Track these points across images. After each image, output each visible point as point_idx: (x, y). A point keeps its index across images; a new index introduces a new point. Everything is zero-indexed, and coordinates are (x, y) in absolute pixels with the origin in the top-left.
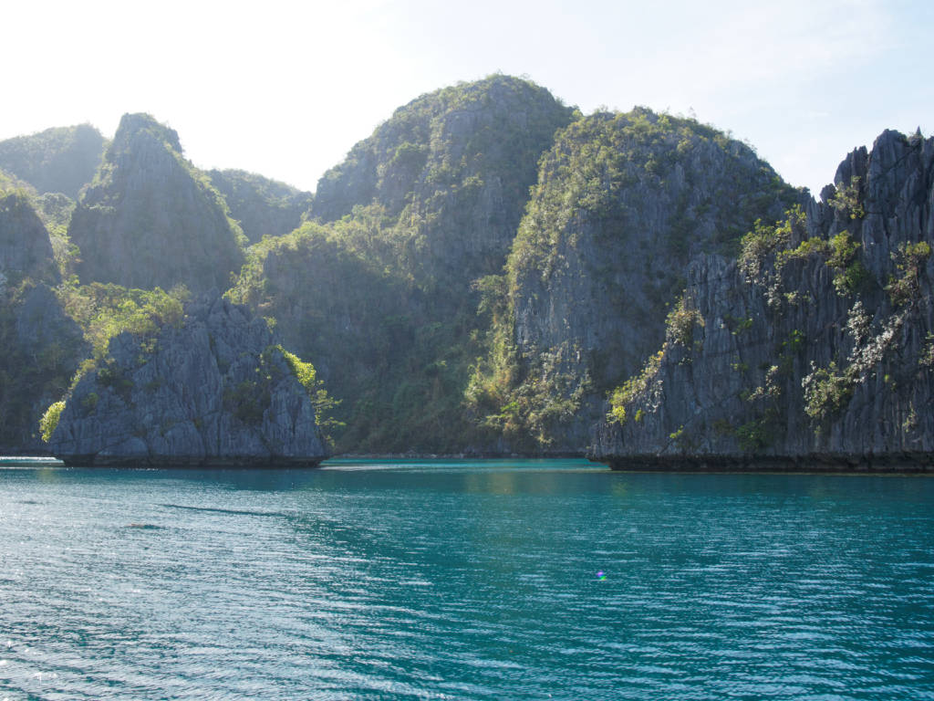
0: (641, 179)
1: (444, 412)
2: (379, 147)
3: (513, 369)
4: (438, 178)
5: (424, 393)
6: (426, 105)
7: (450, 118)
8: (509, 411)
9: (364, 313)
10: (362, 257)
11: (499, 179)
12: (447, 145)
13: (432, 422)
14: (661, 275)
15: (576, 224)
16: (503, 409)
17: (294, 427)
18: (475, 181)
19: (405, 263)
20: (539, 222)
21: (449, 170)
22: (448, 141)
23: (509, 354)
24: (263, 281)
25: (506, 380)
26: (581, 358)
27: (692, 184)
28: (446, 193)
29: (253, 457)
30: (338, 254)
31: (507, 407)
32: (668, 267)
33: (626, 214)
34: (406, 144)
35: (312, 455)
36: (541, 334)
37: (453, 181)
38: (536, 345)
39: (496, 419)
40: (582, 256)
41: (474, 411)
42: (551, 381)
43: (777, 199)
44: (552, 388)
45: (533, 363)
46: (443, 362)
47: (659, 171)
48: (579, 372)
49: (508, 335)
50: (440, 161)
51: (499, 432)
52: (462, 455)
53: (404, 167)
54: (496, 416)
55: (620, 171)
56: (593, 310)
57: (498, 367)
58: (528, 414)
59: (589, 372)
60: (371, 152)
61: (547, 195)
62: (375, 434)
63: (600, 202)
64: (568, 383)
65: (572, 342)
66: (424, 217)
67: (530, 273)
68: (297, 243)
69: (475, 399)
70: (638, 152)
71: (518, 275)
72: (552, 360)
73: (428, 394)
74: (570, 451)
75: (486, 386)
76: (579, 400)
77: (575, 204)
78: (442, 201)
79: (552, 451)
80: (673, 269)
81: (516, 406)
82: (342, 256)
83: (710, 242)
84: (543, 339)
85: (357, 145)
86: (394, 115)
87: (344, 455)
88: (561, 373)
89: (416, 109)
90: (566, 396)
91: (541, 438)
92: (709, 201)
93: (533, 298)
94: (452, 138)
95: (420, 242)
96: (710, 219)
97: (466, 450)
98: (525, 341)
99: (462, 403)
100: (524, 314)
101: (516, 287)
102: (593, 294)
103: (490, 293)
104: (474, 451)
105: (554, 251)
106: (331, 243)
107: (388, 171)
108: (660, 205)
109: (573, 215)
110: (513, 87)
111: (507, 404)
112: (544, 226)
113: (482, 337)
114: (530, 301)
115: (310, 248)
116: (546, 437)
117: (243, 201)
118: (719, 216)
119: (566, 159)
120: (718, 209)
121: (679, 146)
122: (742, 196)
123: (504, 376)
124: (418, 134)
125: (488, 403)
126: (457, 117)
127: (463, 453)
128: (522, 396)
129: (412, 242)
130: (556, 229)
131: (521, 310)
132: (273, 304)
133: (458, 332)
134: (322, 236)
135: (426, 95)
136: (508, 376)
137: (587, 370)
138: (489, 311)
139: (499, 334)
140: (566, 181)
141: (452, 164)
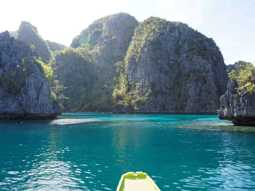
0: (166, 33)
1: (106, 100)
2: (89, 30)
3: (127, 87)
4: (105, 37)
5: (100, 94)
6: (102, 20)
7: (108, 22)
8: (126, 100)
9: (84, 72)
10: (83, 56)
11: (122, 37)
12: (107, 29)
13: (103, 103)
14: (172, 60)
15: (147, 45)
16: (124, 99)
17: (38, 97)
18: (115, 37)
19: (95, 59)
20: (135, 46)
21: (108, 35)
22: (108, 27)
23: (126, 83)
24: (55, 62)
25: (125, 91)
26: (148, 84)
27: (180, 35)
28: (107, 40)
29: (13, 114)
30: (77, 55)
31: (125, 99)
32: (174, 58)
33: (162, 43)
34: (96, 29)
35: (47, 113)
36: (135, 77)
37: (109, 37)
38: (134, 81)
39: (122, 102)
40: (148, 54)
41: (115, 100)
42: (139, 91)
43: (205, 40)
44: (139, 93)
45: (133, 86)
46: (106, 86)
47: (171, 31)
48: (147, 88)
49: (125, 78)
50: (106, 33)
51: (123, 106)
52: (112, 113)
53: (96, 35)
54: (122, 101)
55: (159, 31)
56: (152, 70)
57: (122, 87)
58: (132, 101)
59: (151, 88)
60: (87, 32)
61: (137, 38)
62: (86, 106)
63: (154, 39)
64: (144, 92)
65: (145, 80)
66: (101, 47)
67: (132, 60)
68: (65, 52)
69: (115, 96)
70: (164, 26)
71: (128, 61)
72: (139, 85)
73: (101, 95)
74: (145, 112)
75: (118, 93)
76: (147, 96)
77: (146, 40)
78: (106, 42)
79: (139, 112)
80: (176, 59)
81: (128, 98)
82: (78, 56)
83: (187, 51)
84: (136, 79)
85: (83, 30)
86: (93, 22)
87: (77, 112)
88: (142, 89)
89: (99, 21)
90: (143, 95)
91: (136, 108)
92: (185, 40)
93: (133, 67)
94: (109, 27)
95: (100, 53)
96: (186, 45)
97: (113, 111)
98: (130, 80)
99: (112, 97)
100: (130, 72)
101: (128, 64)
102: (152, 65)
103: (119, 66)
104: (115, 111)
105: (140, 53)
106: (75, 52)
107: (91, 36)
108: (171, 40)
109: (146, 43)
110: (125, 15)
111: (125, 98)
112: (136, 47)
113: (117, 79)
114: (132, 68)
115: (69, 53)
116: (137, 108)
117: (54, 47)
118: (189, 44)
119: (143, 29)
120: (188, 42)
121: (176, 25)
122: (194, 39)
123: (124, 90)
124: (100, 26)
125: (119, 98)
126: (111, 21)
127: (112, 112)
128: (130, 95)
129: (97, 54)
130: (140, 47)
131: (129, 71)
132: (58, 68)
133: (110, 78)
134: (72, 51)
135: (102, 18)
136: (125, 90)
137: (150, 88)
138: (119, 72)
139: (122, 78)
140: (142, 35)
141: (109, 33)
